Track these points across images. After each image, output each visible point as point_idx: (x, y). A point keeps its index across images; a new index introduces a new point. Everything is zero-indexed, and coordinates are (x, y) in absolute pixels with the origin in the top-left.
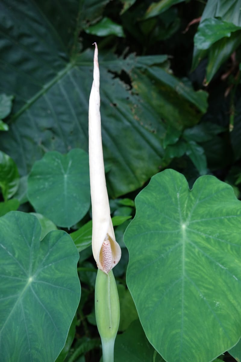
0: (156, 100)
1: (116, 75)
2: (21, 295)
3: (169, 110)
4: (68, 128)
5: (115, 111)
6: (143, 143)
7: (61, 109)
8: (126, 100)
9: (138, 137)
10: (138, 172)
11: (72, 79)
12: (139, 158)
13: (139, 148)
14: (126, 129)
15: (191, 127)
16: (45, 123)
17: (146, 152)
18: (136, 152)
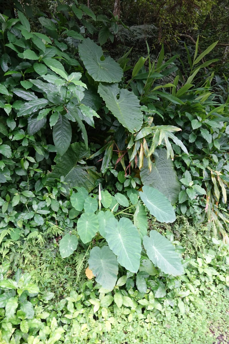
0: (92, 175)
1: (84, 170)
2: (91, 205)
3: (94, 176)
4: (74, 181)
5: (84, 177)
6: (90, 184)
7: (72, 177)
8: (87, 175)
9: (89, 182)
10: (89, 189)
11: (74, 171)
12: (89, 186)
13: (90, 185)
14: (87, 181)
15: (98, 179)
16: (69, 180)
17: (91, 185)
18: (89, 185)
